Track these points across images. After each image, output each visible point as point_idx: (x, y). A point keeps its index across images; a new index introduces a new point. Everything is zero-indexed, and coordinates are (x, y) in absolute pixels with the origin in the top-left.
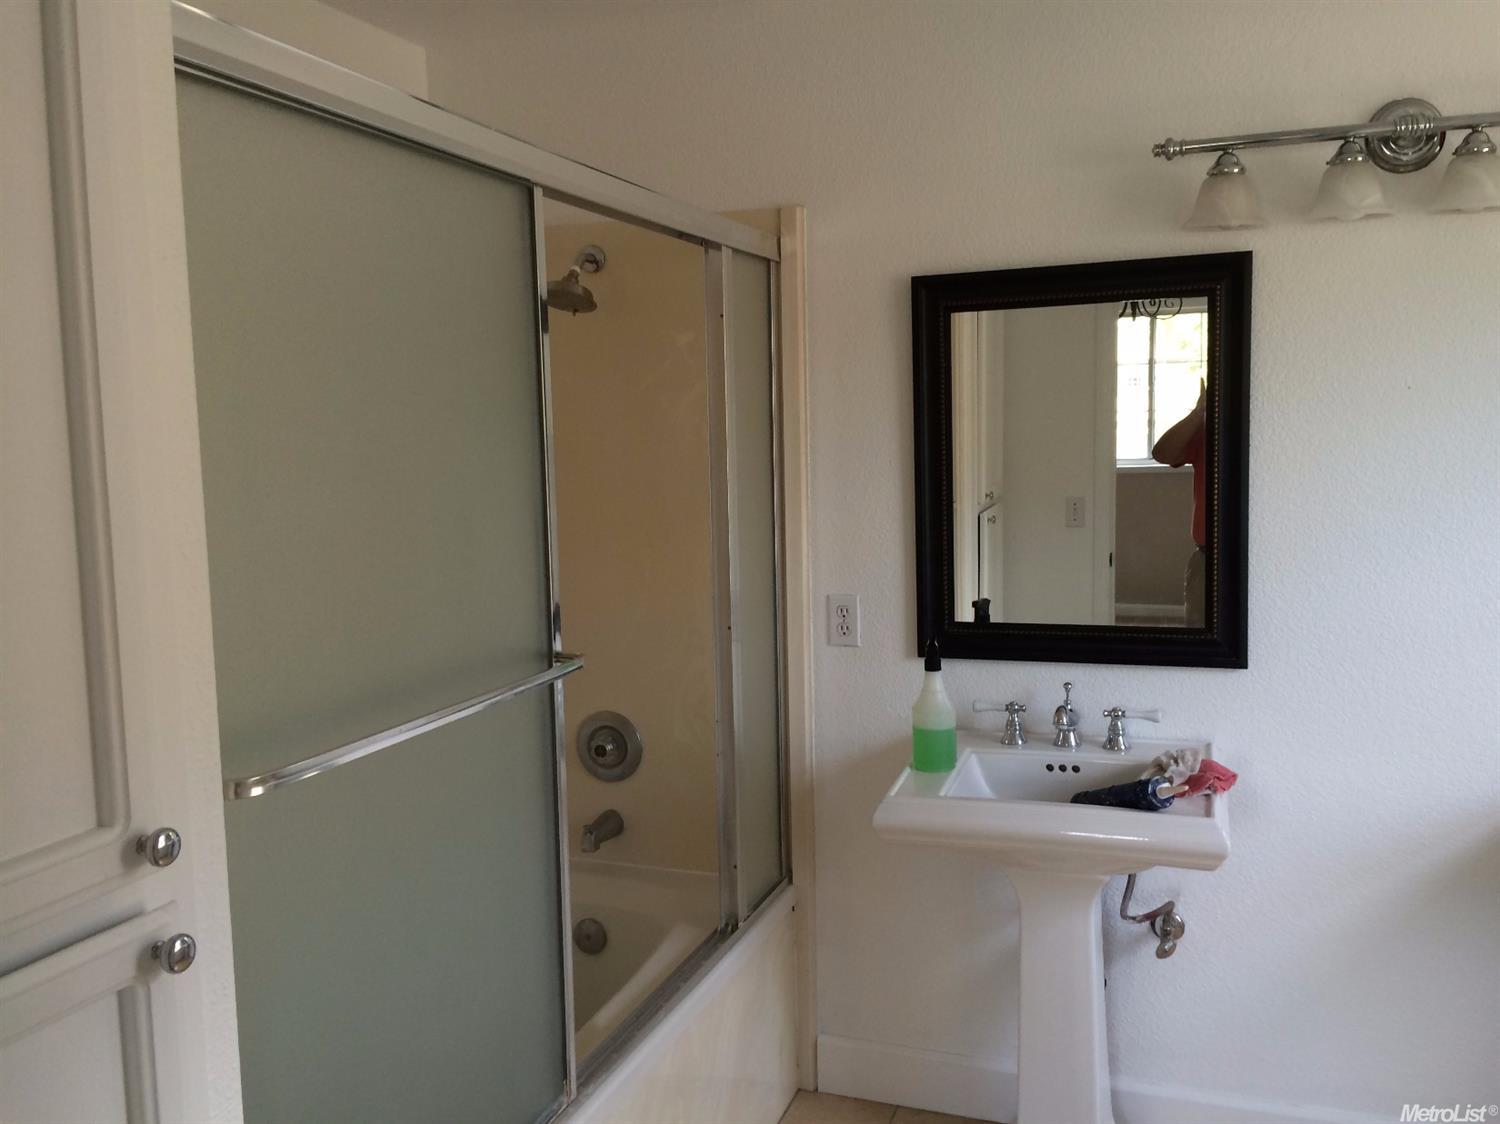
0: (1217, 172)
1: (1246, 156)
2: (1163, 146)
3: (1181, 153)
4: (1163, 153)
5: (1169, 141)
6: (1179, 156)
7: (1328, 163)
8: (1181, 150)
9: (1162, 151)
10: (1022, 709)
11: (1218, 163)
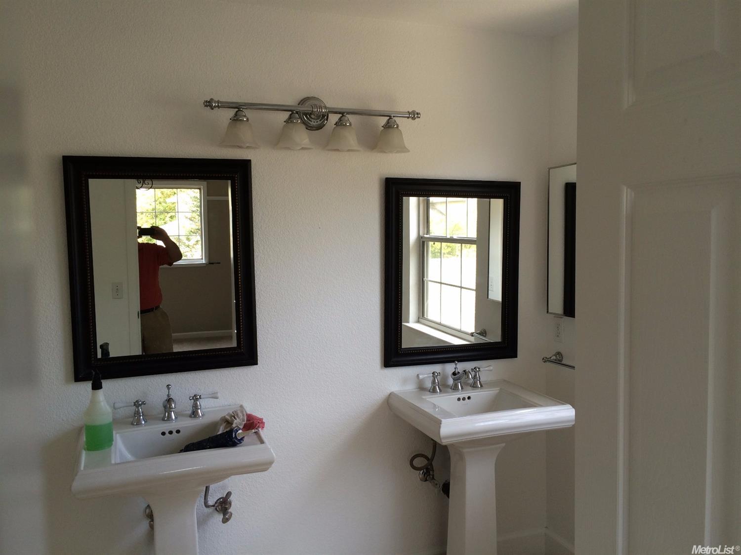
0: (236, 119)
1: (248, 113)
2: (209, 102)
3: (218, 107)
4: (210, 106)
5: (212, 99)
6: (217, 108)
7: (285, 122)
8: (218, 105)
9: (209, 104)
10: (143, 403)
11: (236, 115)
